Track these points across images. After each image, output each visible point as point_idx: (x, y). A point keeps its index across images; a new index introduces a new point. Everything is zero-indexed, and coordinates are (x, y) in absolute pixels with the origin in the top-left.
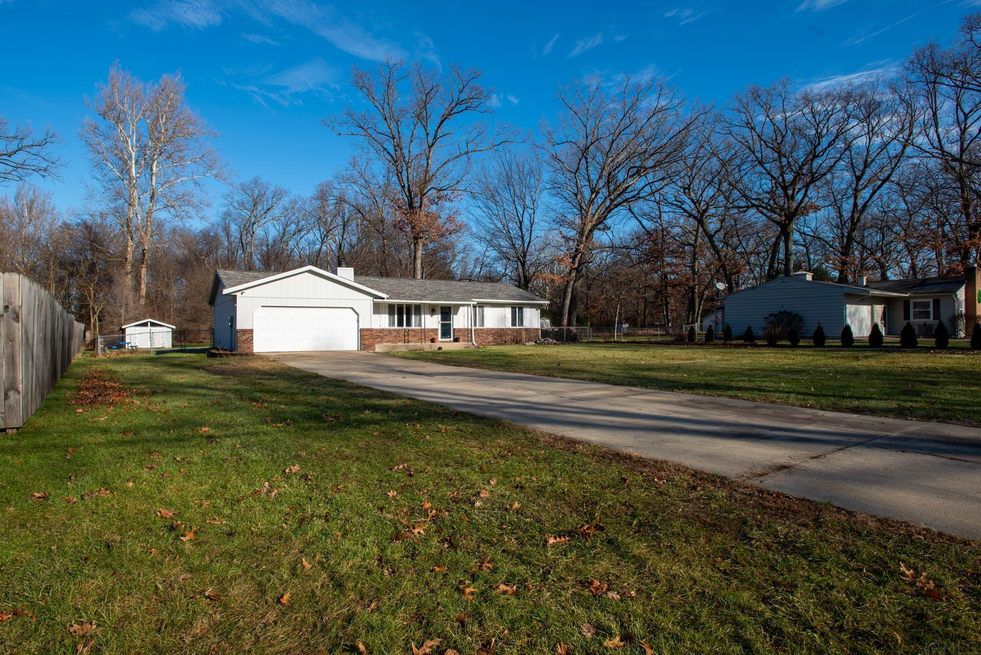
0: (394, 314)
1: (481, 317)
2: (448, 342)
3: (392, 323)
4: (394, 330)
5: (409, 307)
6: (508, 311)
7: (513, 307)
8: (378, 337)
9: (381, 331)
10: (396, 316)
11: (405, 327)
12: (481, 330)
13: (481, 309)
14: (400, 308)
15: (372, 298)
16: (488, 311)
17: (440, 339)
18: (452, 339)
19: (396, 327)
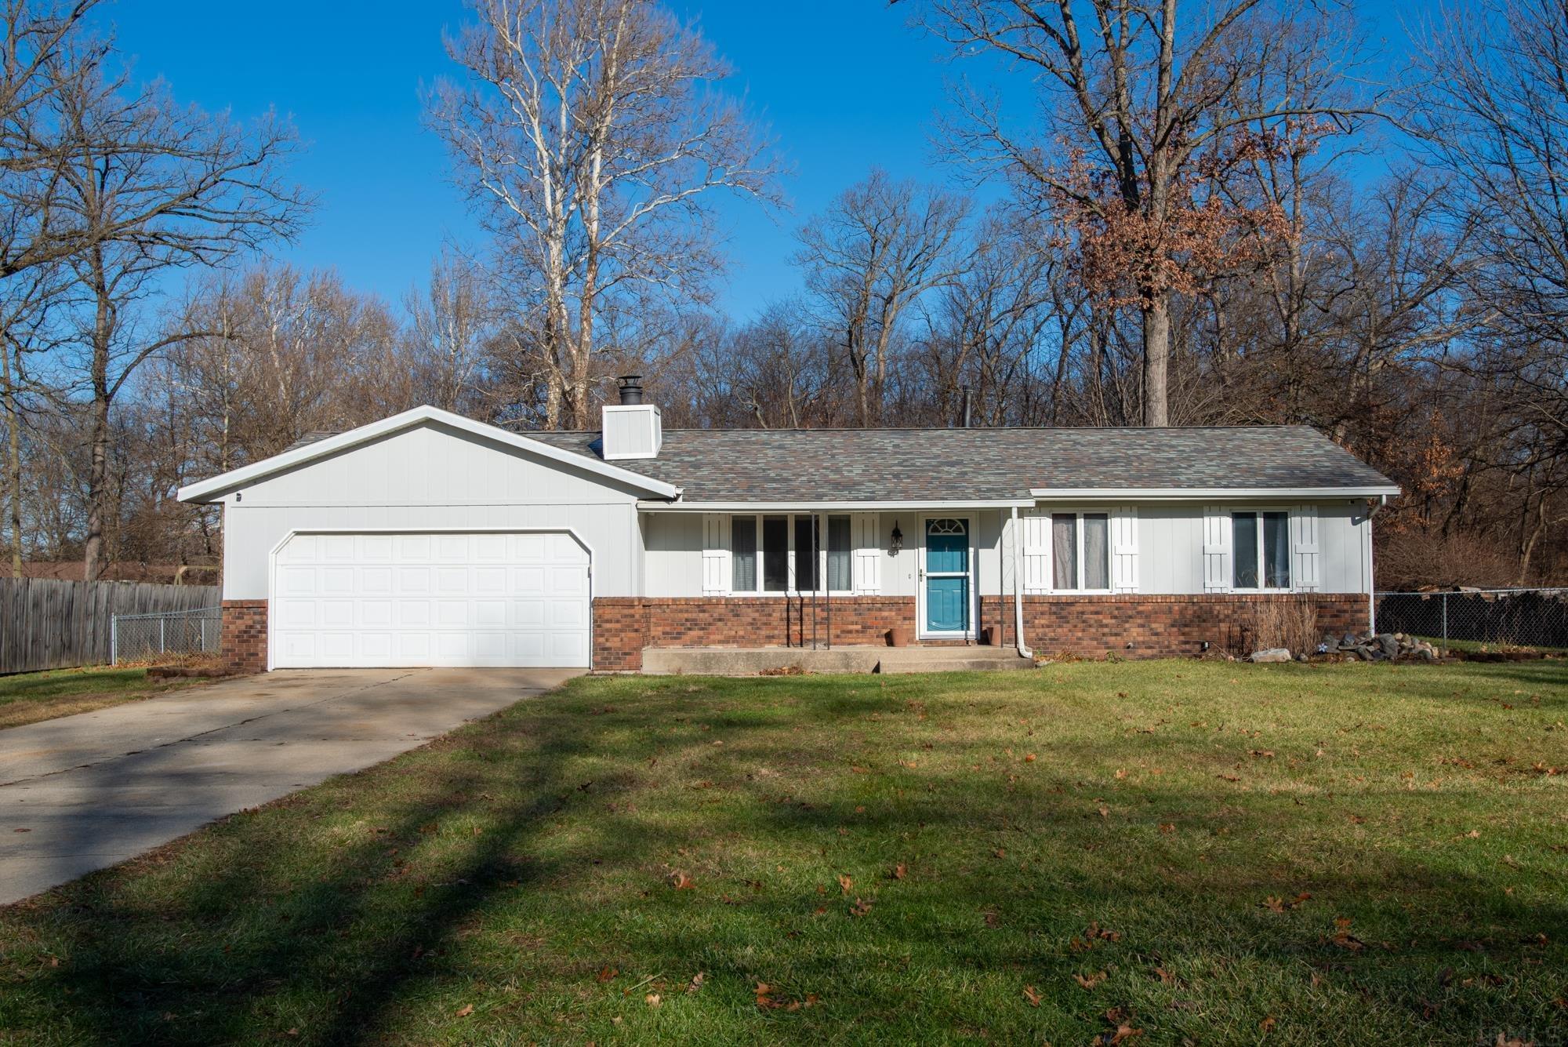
0: (752, 551)
1: (1097, 554)
2: (954, 643)
3: (745, 580)
4: (749, 603)
5: (806, 525)
6: (1220, 531)
7: (1242, 513)
8: (695, 623)
9: (704, 605)
10: (760, 555)
11: (792, 592)
12: (1091, 600)
13: (1097, 526)
14: (775, 525)
15: (634, 499)
16: (1123, 531)
17: (922, 629)
18: (972, 632)
19: (761, 592)
